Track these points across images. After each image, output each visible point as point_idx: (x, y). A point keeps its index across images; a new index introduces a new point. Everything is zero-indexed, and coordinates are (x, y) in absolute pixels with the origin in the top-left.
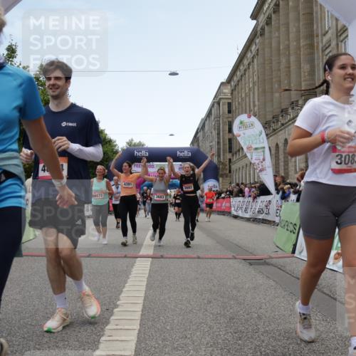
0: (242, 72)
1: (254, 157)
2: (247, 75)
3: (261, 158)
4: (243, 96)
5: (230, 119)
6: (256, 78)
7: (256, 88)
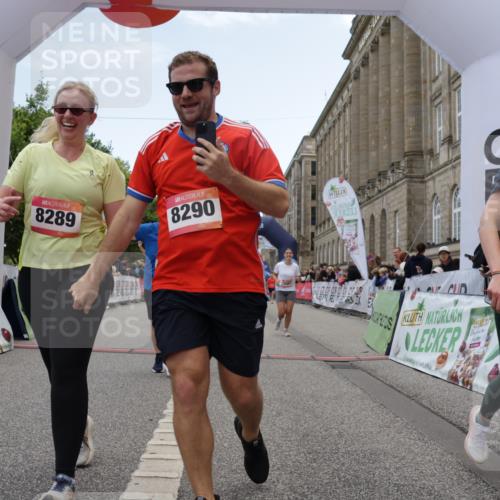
0: (331, 124)
2: (336, 128)
3: (354, 233)
4: (331, 154)
5: (314, 183)
6: (347, 133)
7: (348, 144)
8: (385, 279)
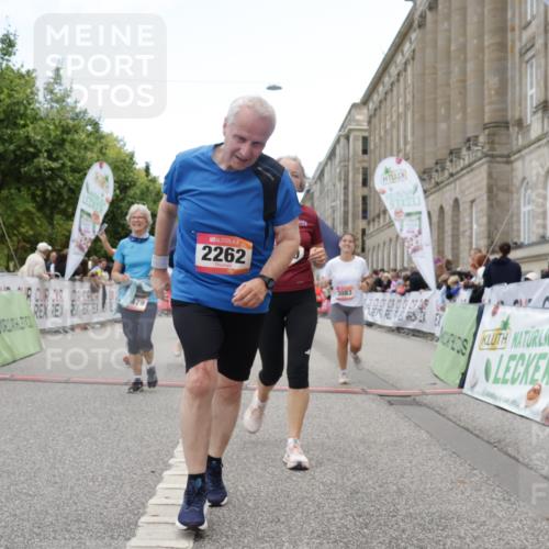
1: (404, 228)
2: (395, 92)
3: (416, 229)
4: (388, 126)
5: (365, 165)
6: (409, 98)
7: (409, 114)
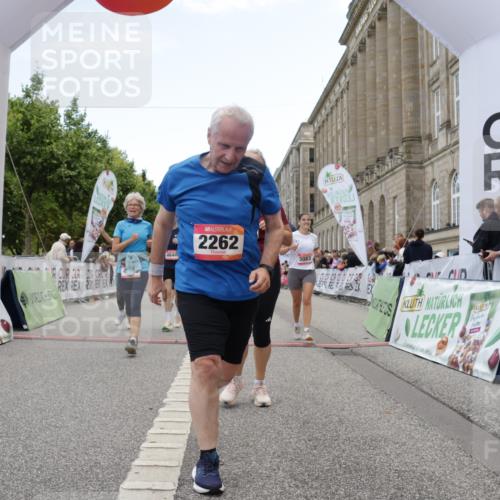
0: (328, 110)
1: (342, 219)
2: (334, 114)
5: (313, 170)
7: (346, 131)
8: (385, 265)
